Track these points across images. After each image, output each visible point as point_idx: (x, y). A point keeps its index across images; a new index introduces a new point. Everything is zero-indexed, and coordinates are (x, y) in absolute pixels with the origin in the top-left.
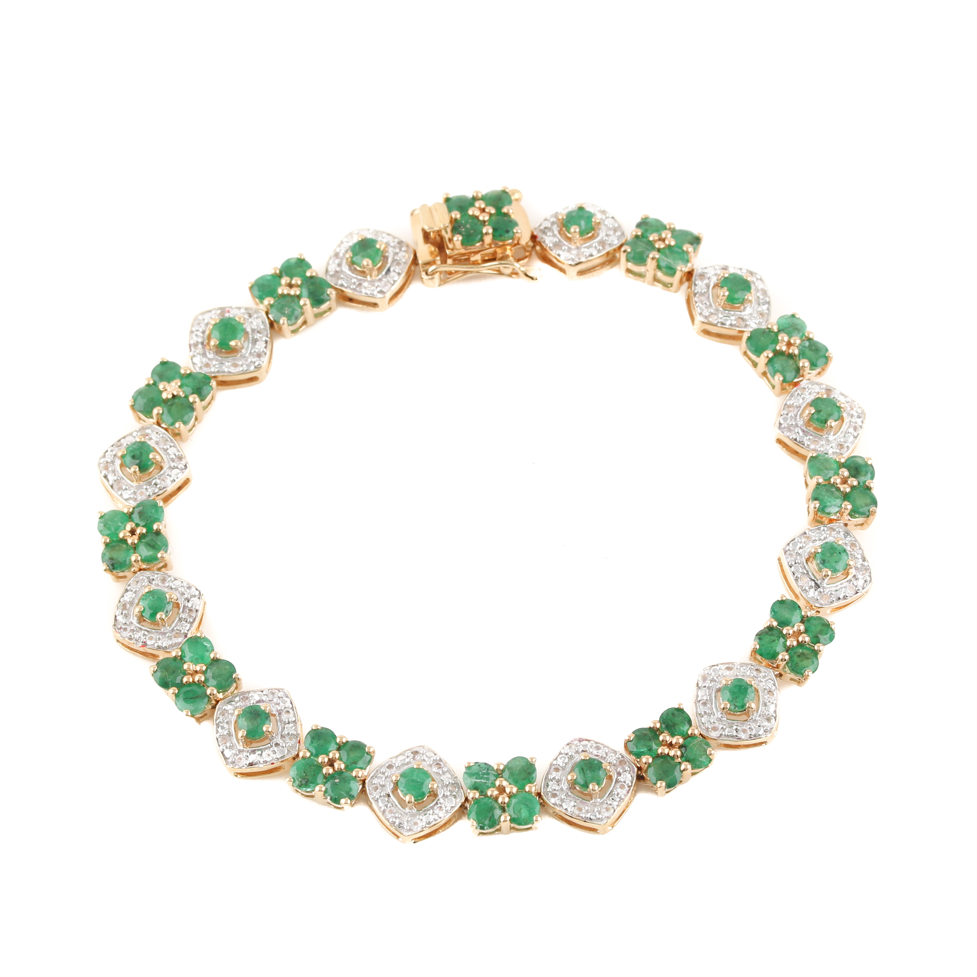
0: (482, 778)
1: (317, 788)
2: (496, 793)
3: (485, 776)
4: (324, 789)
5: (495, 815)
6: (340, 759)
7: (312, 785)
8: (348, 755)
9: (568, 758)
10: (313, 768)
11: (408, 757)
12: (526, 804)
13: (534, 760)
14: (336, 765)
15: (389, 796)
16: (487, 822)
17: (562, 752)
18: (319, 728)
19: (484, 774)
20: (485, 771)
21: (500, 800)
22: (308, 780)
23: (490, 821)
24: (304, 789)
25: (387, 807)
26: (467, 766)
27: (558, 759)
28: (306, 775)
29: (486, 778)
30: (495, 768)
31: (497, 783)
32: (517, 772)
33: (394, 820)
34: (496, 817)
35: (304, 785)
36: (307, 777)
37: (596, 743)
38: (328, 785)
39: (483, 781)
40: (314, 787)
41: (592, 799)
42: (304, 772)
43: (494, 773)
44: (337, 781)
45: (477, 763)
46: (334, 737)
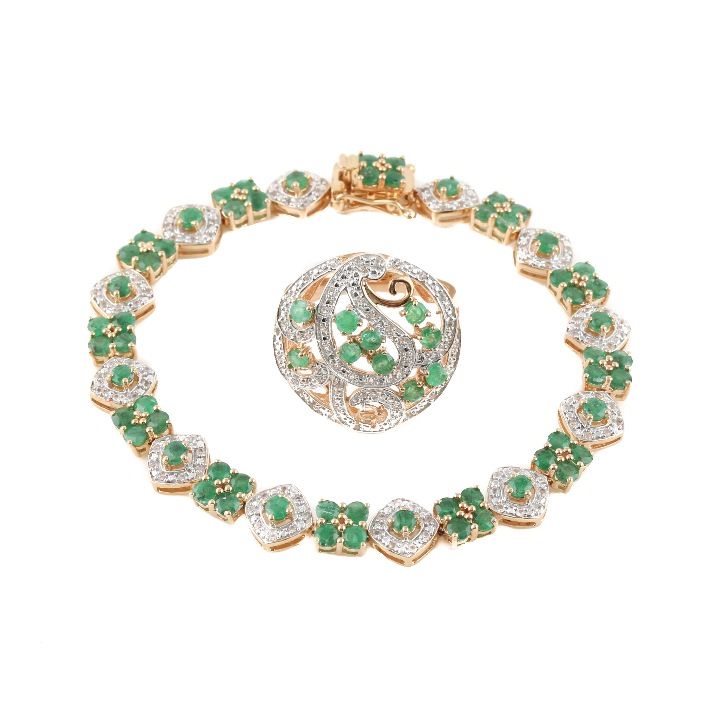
0: (329, 511)
1: (210, 502)
2: (337, 521)
3: (332, 510)
4: (214, 502)
5: (334, 537)
6: (230, 484)
7: (207, 499)
8: (236, 482)
9: (392, 509)
10: (209, 487)
11: (278, 490)
12: (357, 534)
13: (368, 505)
14: (226, 488)
15: (259, 515)
16: (327, 541)
17: (389, 505)
18: (220, 461)
19: (331, 508)
20: (332, 507)
21: (339, 528)
22: (205, 495)
23: (329, 540)
24: (201, 501)
25: (256, 522)
26: (320, 501)
27: (385, 509)
28: (204, 492)
29: (332, 511)
30: (340, 506)
31: (340, 516)
32: (355, 511)
33: (259, 531)
34: (335, 538)
35: (201, 499)
36: (204, 493)
37: (414, 503)
38: (218, 501)
39: (329, 513)
40: (208, 501)
41: (403, 539)
42: (203, 490)
43: (339, 509)
44: (225, 498)
45: (327, 501)
46: (228, 468)
